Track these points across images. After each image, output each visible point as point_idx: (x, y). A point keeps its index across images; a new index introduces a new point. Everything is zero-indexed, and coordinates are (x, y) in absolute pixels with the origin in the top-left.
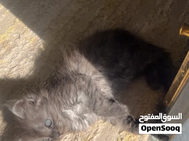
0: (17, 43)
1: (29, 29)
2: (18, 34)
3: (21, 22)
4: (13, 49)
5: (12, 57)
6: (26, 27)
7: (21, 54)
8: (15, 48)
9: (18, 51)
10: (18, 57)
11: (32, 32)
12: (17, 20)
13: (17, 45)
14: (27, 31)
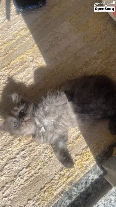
0: (30, 65)
1: (41, 56)
2: (33, 58)
3: (37, 48)
4: (27, 69)
5: (24, 75)
6: (40, 53)
7: (30, 74)
8: (28, 68)
9: (29, 71)
10: (28, 77)
11: (42, 58)
12: (36, 46)
13: (30, 67)
14: (40, 56)
